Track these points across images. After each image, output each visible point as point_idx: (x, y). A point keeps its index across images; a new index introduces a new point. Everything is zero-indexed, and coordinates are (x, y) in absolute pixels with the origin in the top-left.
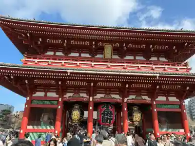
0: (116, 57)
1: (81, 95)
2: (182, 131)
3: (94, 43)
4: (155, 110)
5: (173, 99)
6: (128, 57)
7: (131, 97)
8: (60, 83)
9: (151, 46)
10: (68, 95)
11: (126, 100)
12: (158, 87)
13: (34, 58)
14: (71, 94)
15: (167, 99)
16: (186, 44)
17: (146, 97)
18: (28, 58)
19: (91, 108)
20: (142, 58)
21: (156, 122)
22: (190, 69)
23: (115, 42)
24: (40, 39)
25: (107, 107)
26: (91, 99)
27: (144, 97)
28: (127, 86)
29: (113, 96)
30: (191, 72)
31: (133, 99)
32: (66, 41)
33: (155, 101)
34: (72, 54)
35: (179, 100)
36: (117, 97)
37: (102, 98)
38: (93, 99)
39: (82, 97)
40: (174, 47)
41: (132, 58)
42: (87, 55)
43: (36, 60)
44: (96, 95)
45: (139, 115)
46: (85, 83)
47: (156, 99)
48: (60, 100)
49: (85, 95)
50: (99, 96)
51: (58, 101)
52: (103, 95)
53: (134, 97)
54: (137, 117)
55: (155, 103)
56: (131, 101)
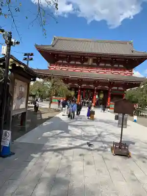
0: (95, 64)
4: (110, 93)
5: (120, 88)
6: (101, 64)
7: (99, 86)
11: (96, 88)
14: (71, 84)
18: (51, 66)
20: (109, 65)
21: (109, 98)
22: (133, 74)
34: (71, 62)
36: (92, 86)
41: (103, 65)
42: (79, 63)
43: (55, 67)
49: (76, 84)
50: (83, 85)
53: (101, 86)
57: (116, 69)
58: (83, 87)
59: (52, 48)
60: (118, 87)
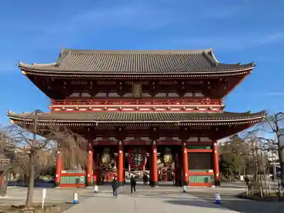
0: (147, 95)
1: (111, 139)
2: (211, 171)
3: (121, 83)
4: (185, 152)
5: (203, 139)
6: (159, 95)
7: (161, 139)
8: (89, 129)
10: (98, 139)
11: (154, 143)
12: (186, 129)
13: (61, 104)
14: (101, 139)
15: (199, 139)
16: (221, 80)
17: (177, 139)
18: (55, 104)
19: (120, 152)
20: (175, 95)
22: (223, 107)
24: (65, 83)
26: (120, 143)
27: (174, 139)
29: (143, 139)
30: (225, 110)
31: (163, 141)
32: (91, 83)
33: (186, 142)
34: (99, 95)
35: (210, 141)
36: (147, 139)
37: (131, 141)
38: (122, 142)
39: (113, 141)
41: (164, 95)
42: (115, 95)
43: (63, 107)
44: (125, 139)
47: (187, 140)
48: (90, 145)
49: (113, 139)
50: (128, 139)
51: (88, 146)
52: (132, 139)
53: (164, 138)
55: (185, 144)
56: (161, 143)
57: (190, 100)
58: (126, 144)
59: (56, 68)
60: (199, 136)
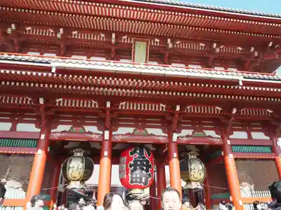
1: (88, 128)
3: (114, 35)
8: (41, 101)
9: (215, 45)
10: (61, 128)
12: (234, 111)
15: (250, 136)
16: (271, 44)
17: (212, 133)
19: (106, 153)
23: (152, 37)
24: (13, 26)
25: (141, 153)
26: (107, 136)
28: (178, 108)
29: (150, 131)
31: (188, 136)
32: (61, 30)
33: (229, 139)
35: (268, 138)
37: (129, 134)
38: (111, 135)
39: (89, 133)
40: (253, 49)
44: (117, 130)
45: (201, 167)
46: (94, 104)
47: (231, 137)
48: (43, 137)
51: (38, 140)
52: (131, 130)
54: (198, 170)
56: (185, 139)
